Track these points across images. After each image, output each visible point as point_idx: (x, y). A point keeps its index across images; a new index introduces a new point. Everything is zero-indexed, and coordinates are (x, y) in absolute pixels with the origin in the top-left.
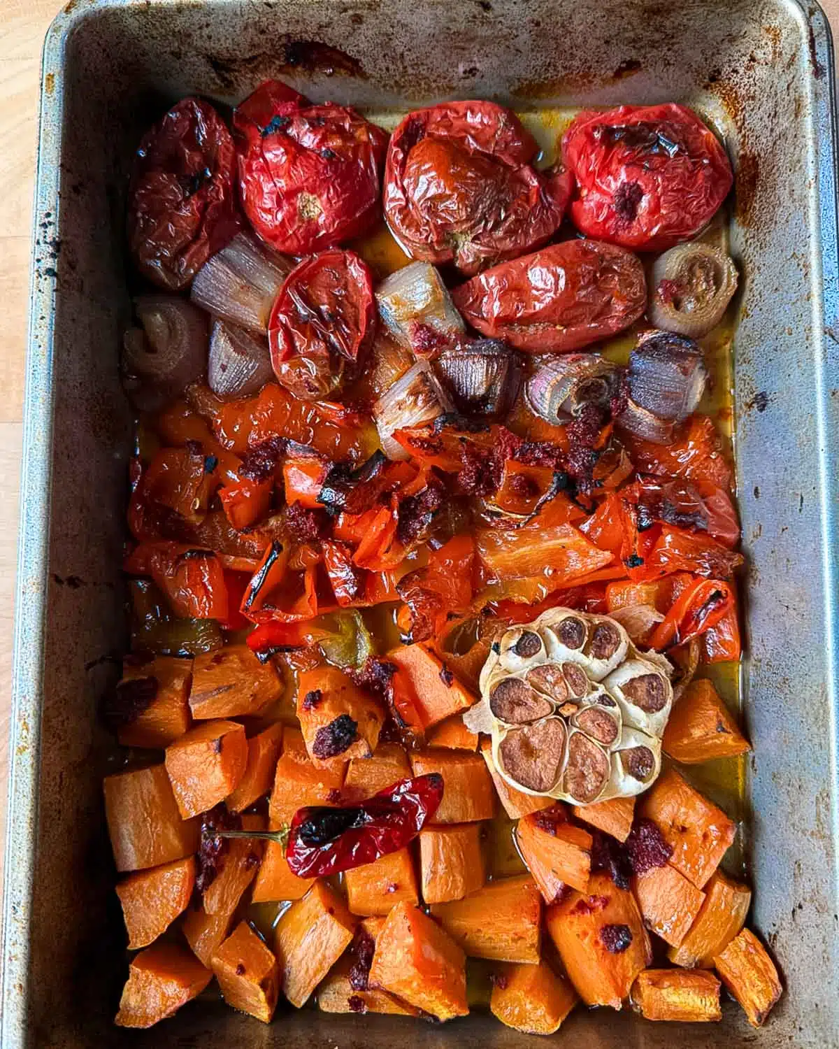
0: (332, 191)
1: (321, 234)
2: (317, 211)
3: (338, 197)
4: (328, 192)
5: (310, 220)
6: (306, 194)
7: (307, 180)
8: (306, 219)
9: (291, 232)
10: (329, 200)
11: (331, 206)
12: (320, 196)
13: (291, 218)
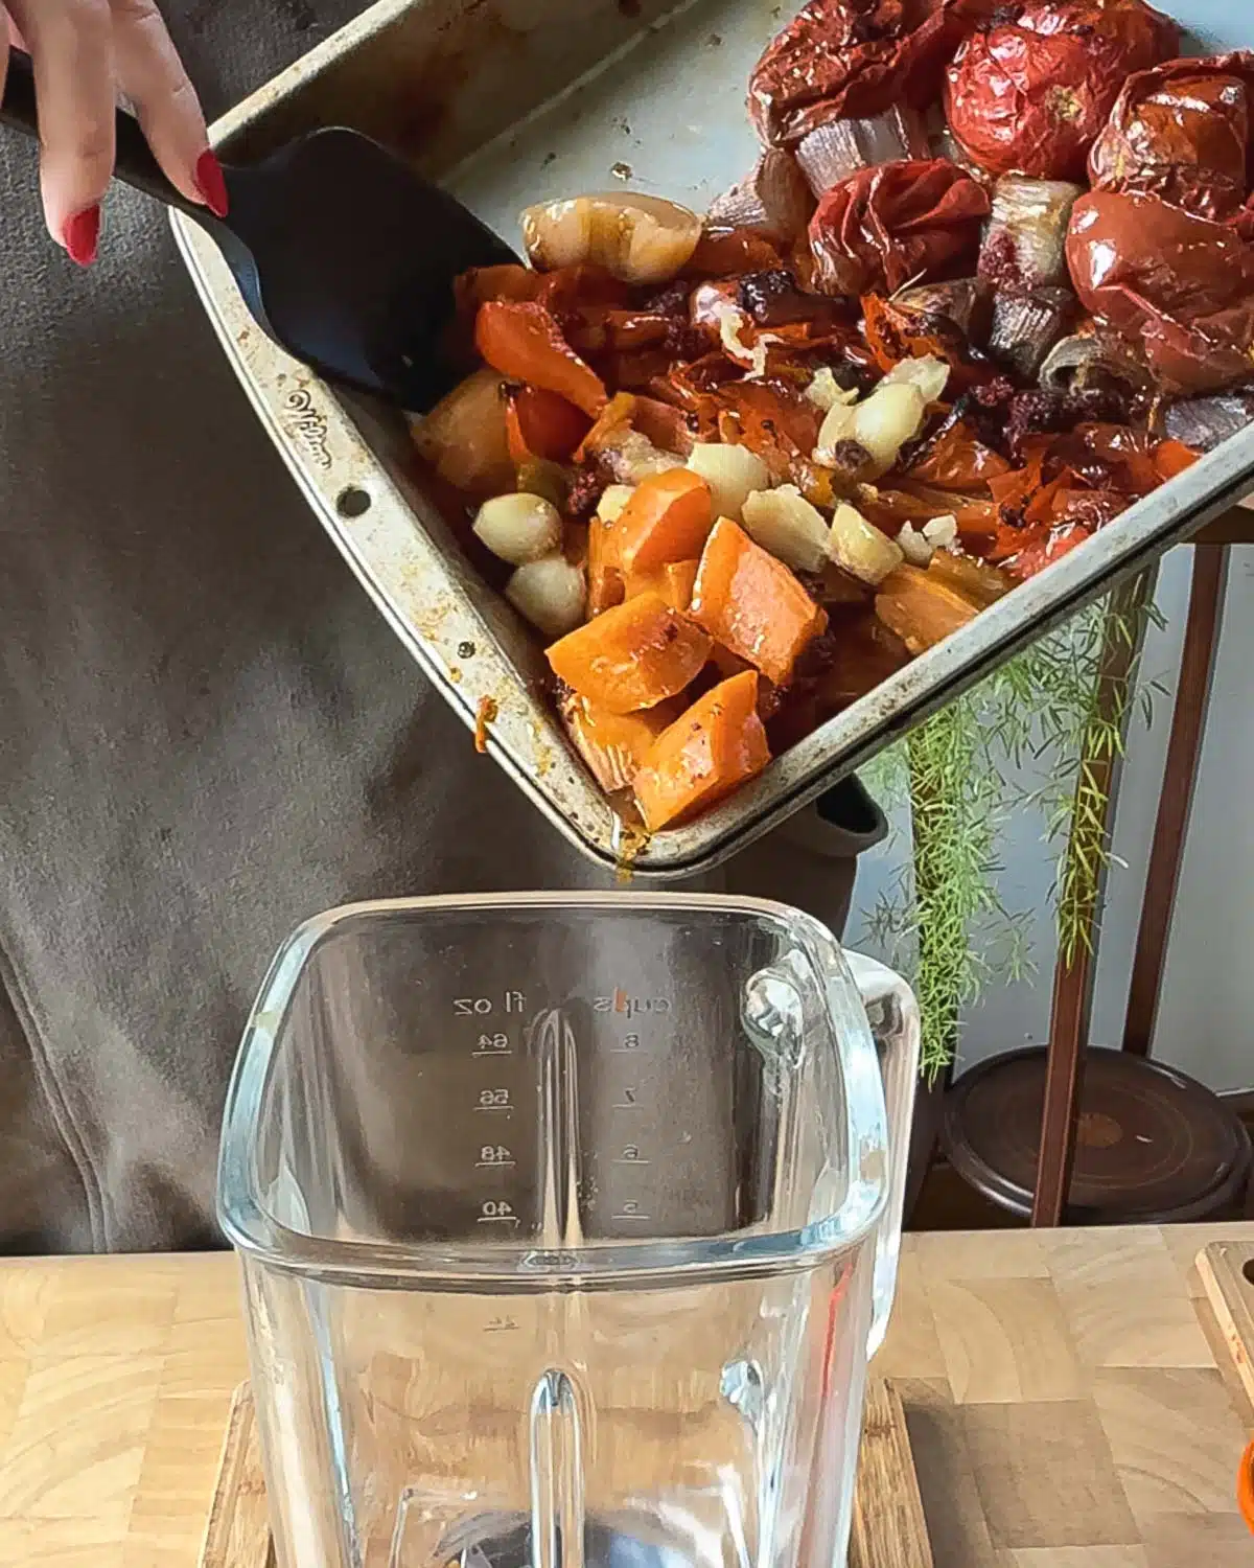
0: (1094, 76)
1: (1082, 140)
2: (1073, 109)
3: (1104, 83)
4: (1089, 80)
5: (1064, 123)
6: (1056, 87)
7: (1058, 67)
8: (1058, 123)
9: (1037, 145)
10: (1090, 89)
11: (1094, 96)
12: (1076, 88)
13: (1036, 124)
